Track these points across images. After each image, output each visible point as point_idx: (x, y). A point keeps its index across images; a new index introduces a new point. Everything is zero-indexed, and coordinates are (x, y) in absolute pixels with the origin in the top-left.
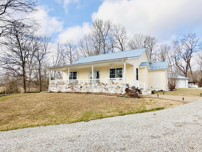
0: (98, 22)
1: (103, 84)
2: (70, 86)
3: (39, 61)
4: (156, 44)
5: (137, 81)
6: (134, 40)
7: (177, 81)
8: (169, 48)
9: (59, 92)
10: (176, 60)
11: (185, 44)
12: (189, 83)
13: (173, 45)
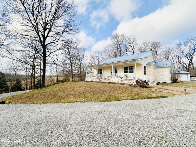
0: (116, 35)
1: (119, 77)
2: (98, 78)
3: (80, 62)
4: (161, 47)
5: (145, 75)
6: (142, 45)
7: (179, 75)
8: (172, 49)
9: (92, 81)
10: (179, 59)
11: (188, 45)
12: (191, 77)
13: (176, 47)
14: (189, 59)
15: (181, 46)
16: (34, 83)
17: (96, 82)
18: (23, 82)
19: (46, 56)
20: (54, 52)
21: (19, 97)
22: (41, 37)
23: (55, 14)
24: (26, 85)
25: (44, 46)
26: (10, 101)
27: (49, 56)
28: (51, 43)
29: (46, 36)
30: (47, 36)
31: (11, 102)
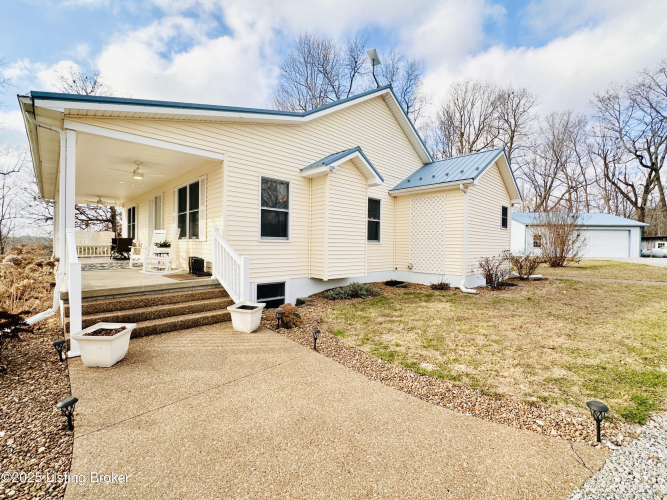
8: (581, 123)
10: (606, 165)
11: (645, 101)
12: (644, 239)
13: (595, 111)
14: (649, 164)
15: (617, 107)
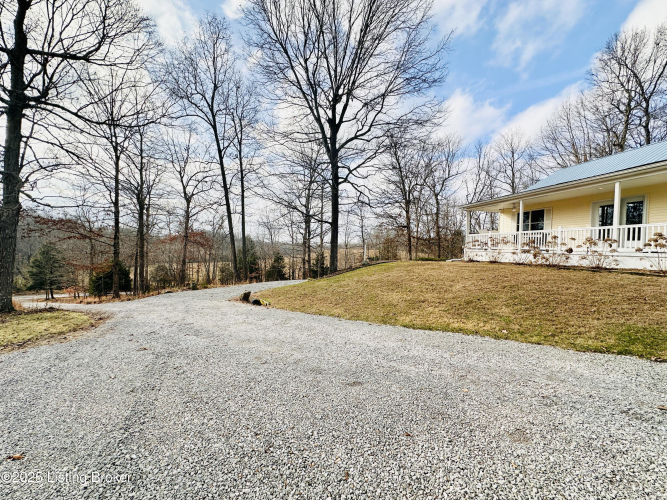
2: (527, 248)
3: (436, 195)
9: (495, 262)
16: (309, 262)
17: (519, 264)
18: (286, 260)
19: (340, 180)
20: (359, 167)
21: (285, 292)
22: (327, 127)
23: (361, 42)
24: (293, 267)
25: (333, 153)
26: (270, 300)
27: (346, 180)
28: (352, 139)
29: (337, 121)
30: (341, 121)
31: (272, 303)
